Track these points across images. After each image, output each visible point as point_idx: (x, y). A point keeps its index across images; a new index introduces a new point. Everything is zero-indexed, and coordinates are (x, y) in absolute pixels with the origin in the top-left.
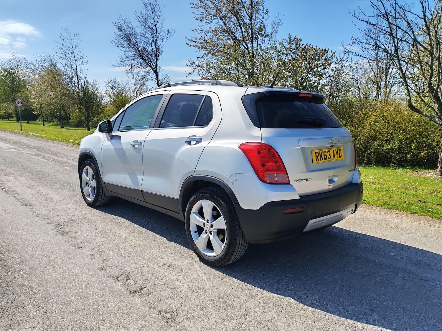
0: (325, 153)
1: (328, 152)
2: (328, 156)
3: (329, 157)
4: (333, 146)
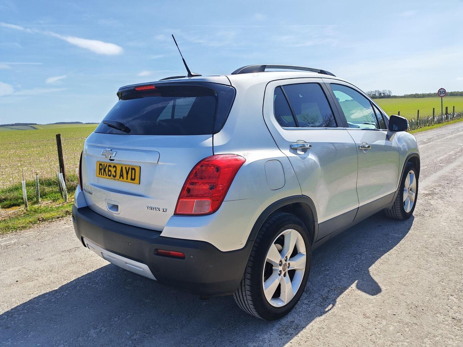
0: (110, 168)
1: (113, 168)
2: (113, 173)
3: (114, 175)
4: (113, 160)
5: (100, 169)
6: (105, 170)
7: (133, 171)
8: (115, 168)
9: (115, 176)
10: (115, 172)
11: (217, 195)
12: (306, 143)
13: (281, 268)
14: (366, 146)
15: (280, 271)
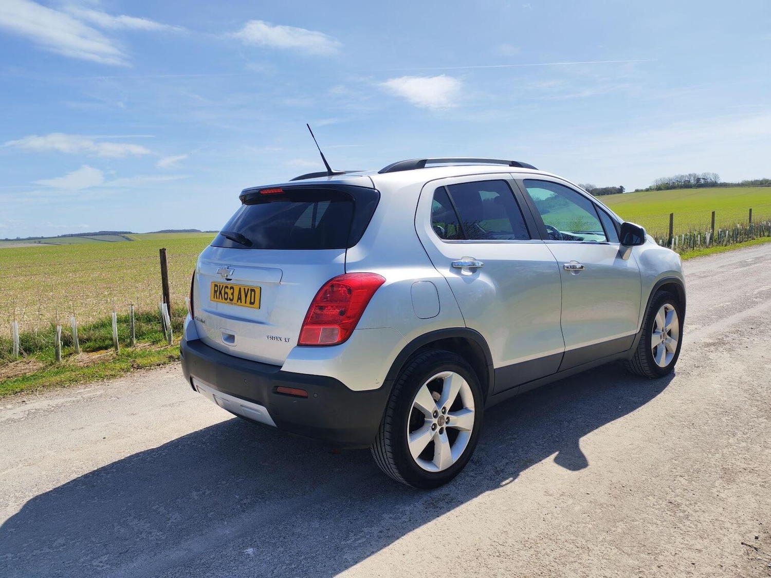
0: (227, 290)
1: (230, 289)
2: (230, 296)
3: (231, 298)
4: (231, 280)
5: (215, 292)
6: (220, 293)
7: (253, 293)
8: (232, 290)
9: (231, 300)
10: (232, 294)
11: (347, 321)
12: (476, 260)
13: (435, 421)
14: (578, 267)
15: (434, 424)
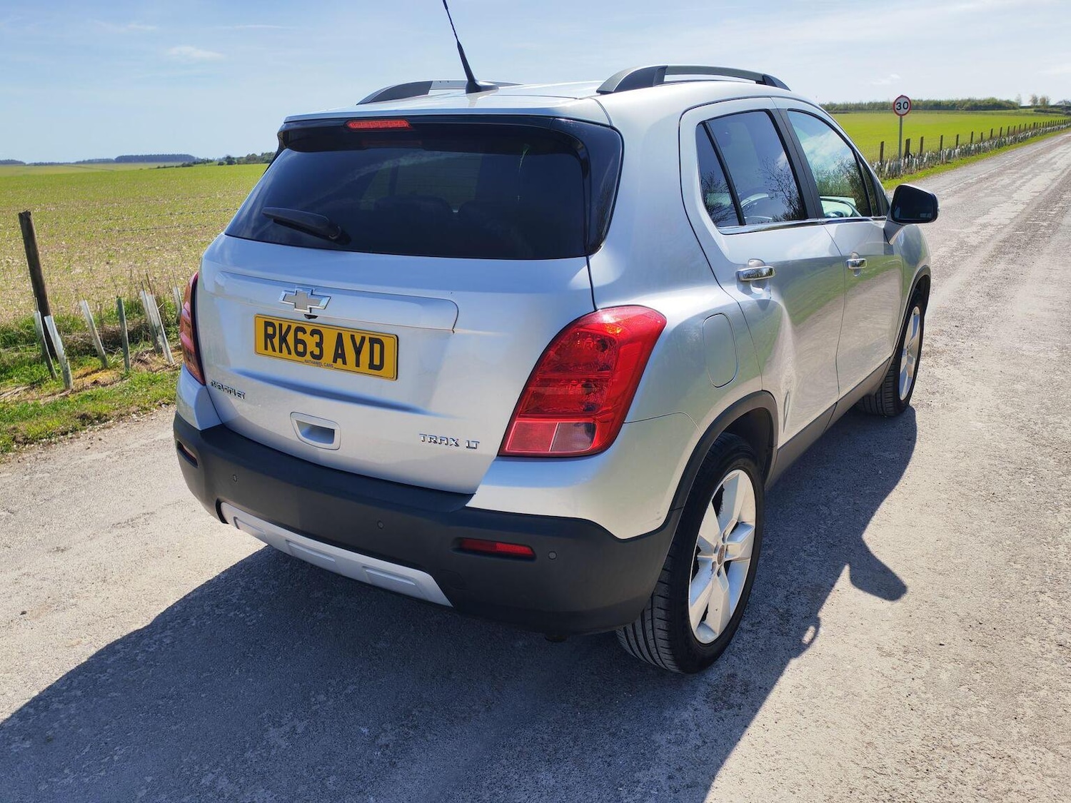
0: (300, 335)
1: (312, 335)
2: (312, 347)
3: (317, 352)
5: (269, 336)
6: (283, 339)
7: (377, 347)
8: (317, 338)
9: (317, 357)
10: (319, 345)
14: (859, 263)
